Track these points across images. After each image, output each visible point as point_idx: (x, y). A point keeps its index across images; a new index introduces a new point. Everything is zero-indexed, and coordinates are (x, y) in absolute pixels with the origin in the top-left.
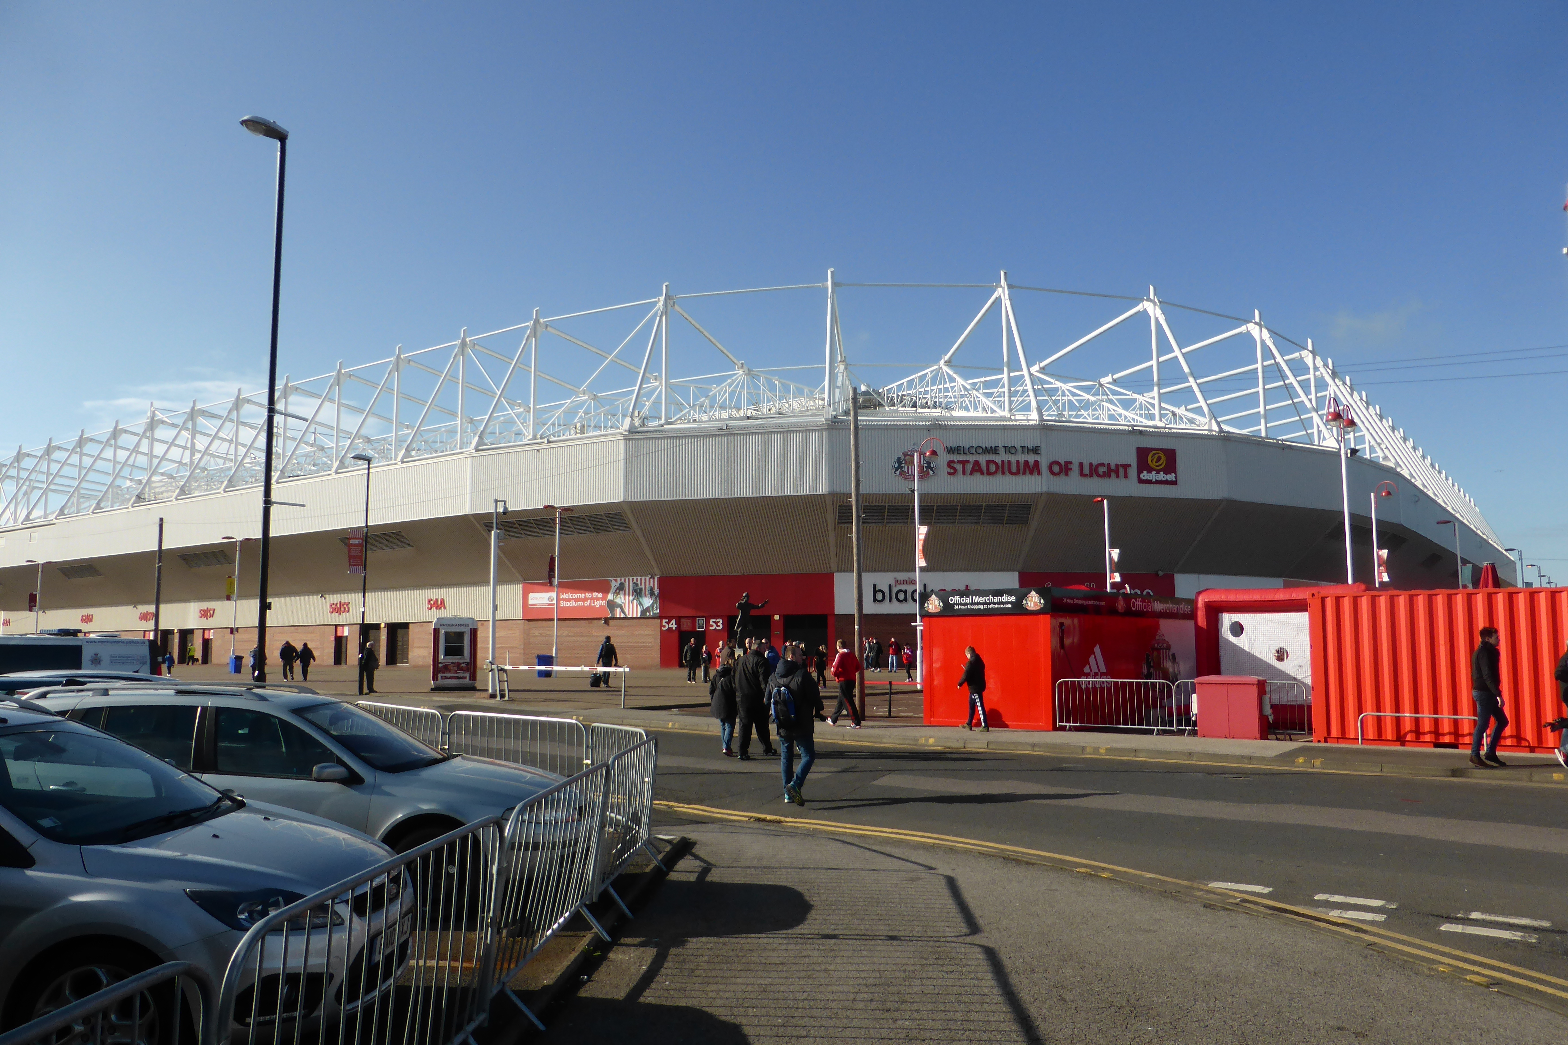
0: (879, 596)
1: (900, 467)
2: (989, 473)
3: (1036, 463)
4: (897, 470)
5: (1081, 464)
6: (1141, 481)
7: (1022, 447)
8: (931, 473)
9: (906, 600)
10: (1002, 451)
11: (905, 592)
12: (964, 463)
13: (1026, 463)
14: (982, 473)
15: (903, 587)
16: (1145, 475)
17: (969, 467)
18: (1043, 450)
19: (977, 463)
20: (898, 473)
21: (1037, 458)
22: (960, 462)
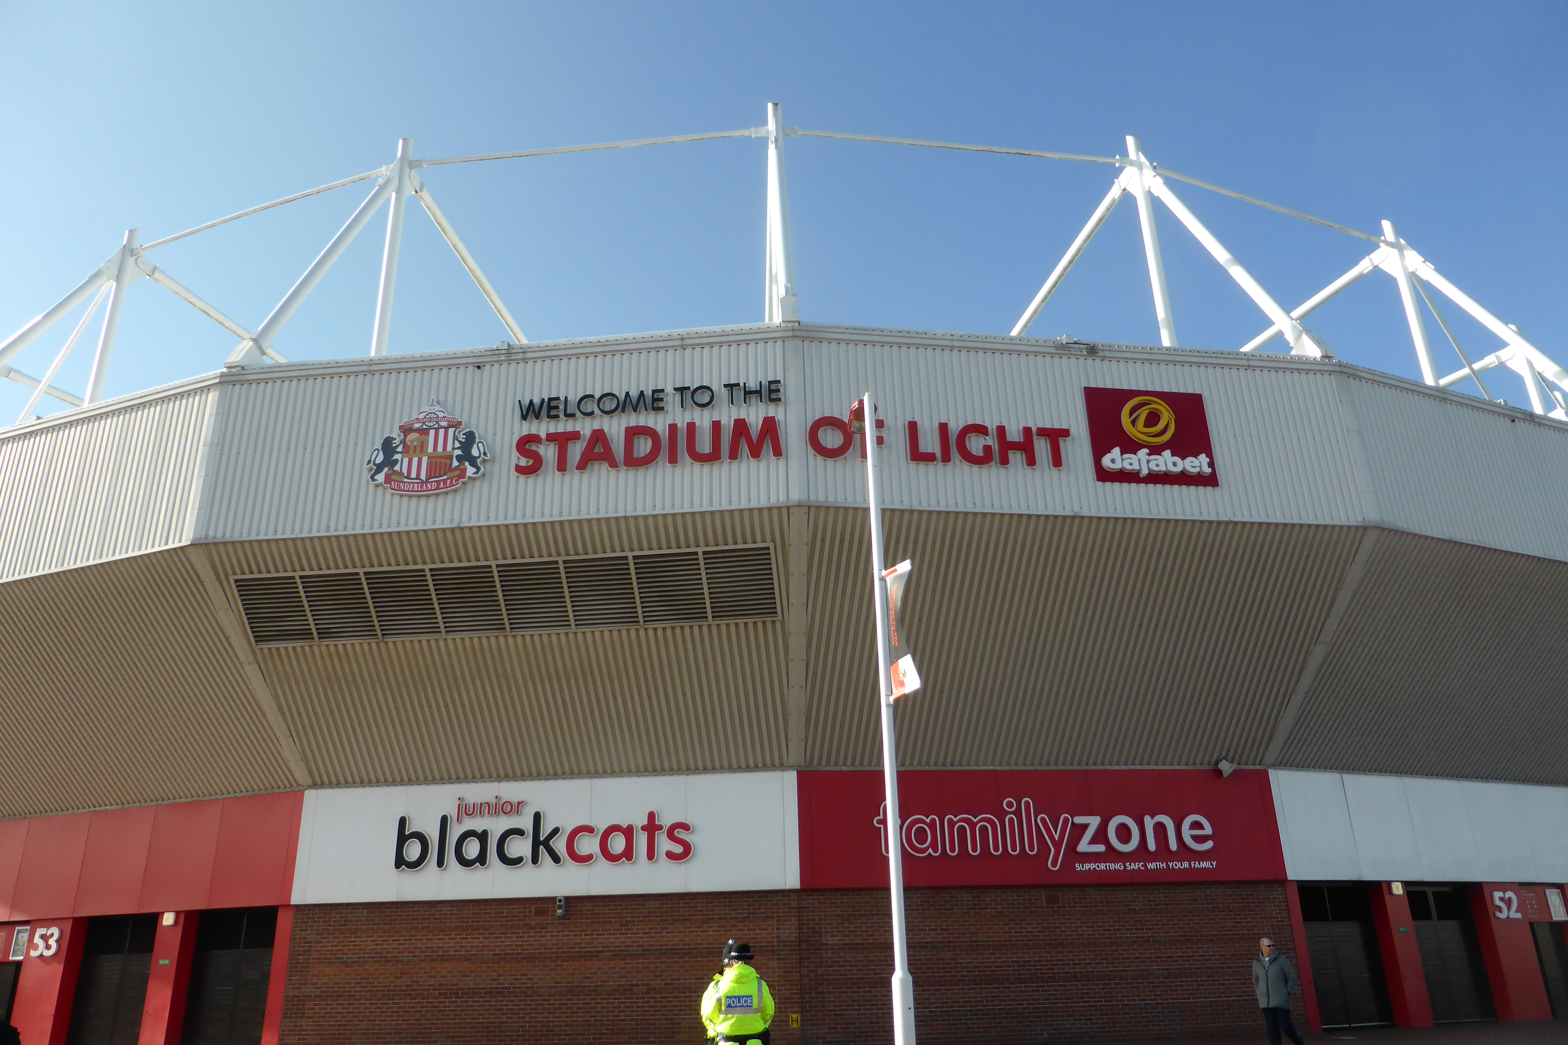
0: (413, 851)
1: (389, 462)
2: (632, 462)
3: (770, 426)
4: (379, 468)
5: (913, 427)
6: (1104, 475)
7: (730, 387)
8: (470, 471)
9: (482, 859)
10: (672, 400)
11: (483, 837)
12: (562, 440)
13: (741, 426)
14: (613, 464)
15: (477, 824)
16: (1114, 459)
17: (576, 451)
18: (791, 391)
19: (599, 436)
20: (381, 477)
21: (772, 411)
22: (551, 438)
